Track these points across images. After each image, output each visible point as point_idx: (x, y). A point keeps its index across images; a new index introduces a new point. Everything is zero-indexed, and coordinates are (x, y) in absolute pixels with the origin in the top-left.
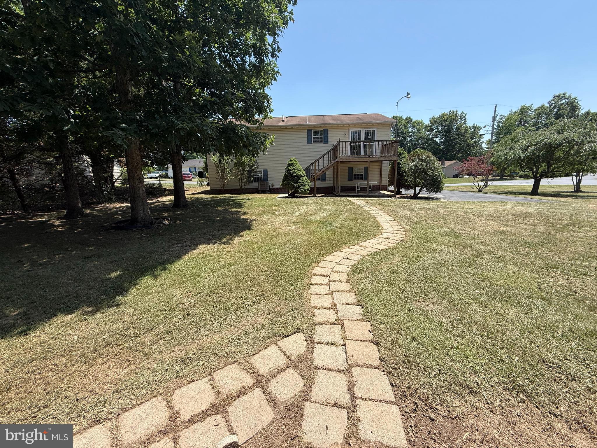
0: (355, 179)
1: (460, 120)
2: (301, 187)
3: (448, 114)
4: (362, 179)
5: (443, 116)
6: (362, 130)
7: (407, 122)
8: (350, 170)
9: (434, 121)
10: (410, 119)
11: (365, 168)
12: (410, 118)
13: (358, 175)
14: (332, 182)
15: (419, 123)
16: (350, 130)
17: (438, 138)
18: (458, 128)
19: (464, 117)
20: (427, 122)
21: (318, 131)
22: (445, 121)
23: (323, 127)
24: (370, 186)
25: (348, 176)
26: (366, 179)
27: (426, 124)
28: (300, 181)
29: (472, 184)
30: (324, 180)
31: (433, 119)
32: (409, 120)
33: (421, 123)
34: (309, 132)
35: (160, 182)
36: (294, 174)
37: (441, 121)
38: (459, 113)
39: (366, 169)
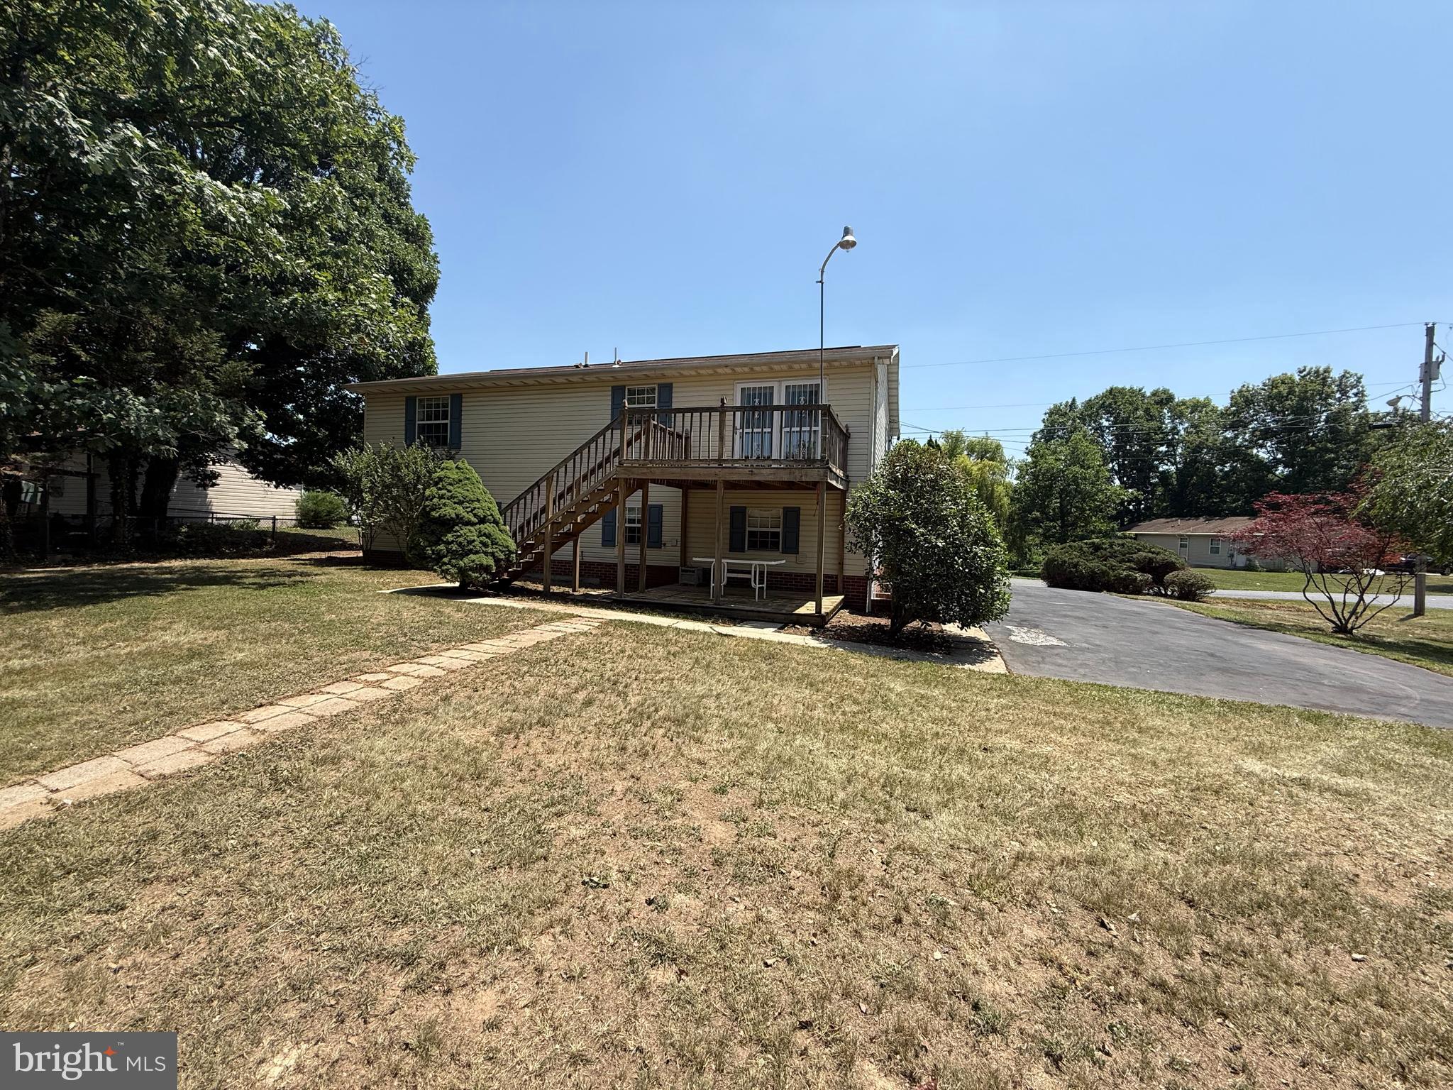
0: (753, 546)
1: (1338, 395)
2: (446, 560)
3: (1297, 378)
4: (775, 546)
5: (1274, 384)
6: (775, 385)
7: (1157, 403)
8: (738, 515)
9: (1244, 400)
10: (1165, 396)
11: (787, 510)
12: (1165, 392)
13: (764, 534)
14: (677, 553)
15: (1197, 406)
16: (739, 387)
17: (1264, 450)
18: (1333, 419)
19: (1353, 387)
20: (1222, 402)
21: (641, 392)
22: (1280, 398)
23: (657, 378)
24: (762, 573)
25: (732, 534)
26: (792, 547)
27: (1221, 408)
28: (450, 537)
29: (1300, 596)
30: (657, 543)
31: (1240, 392)
32: (1164, 399)
33: (1205, 405)
34: (617, 392)
35: (274, 523)
36: (433, 513)
37: (1270, 397)
38: (1336, 374)
39: (792, 516)
